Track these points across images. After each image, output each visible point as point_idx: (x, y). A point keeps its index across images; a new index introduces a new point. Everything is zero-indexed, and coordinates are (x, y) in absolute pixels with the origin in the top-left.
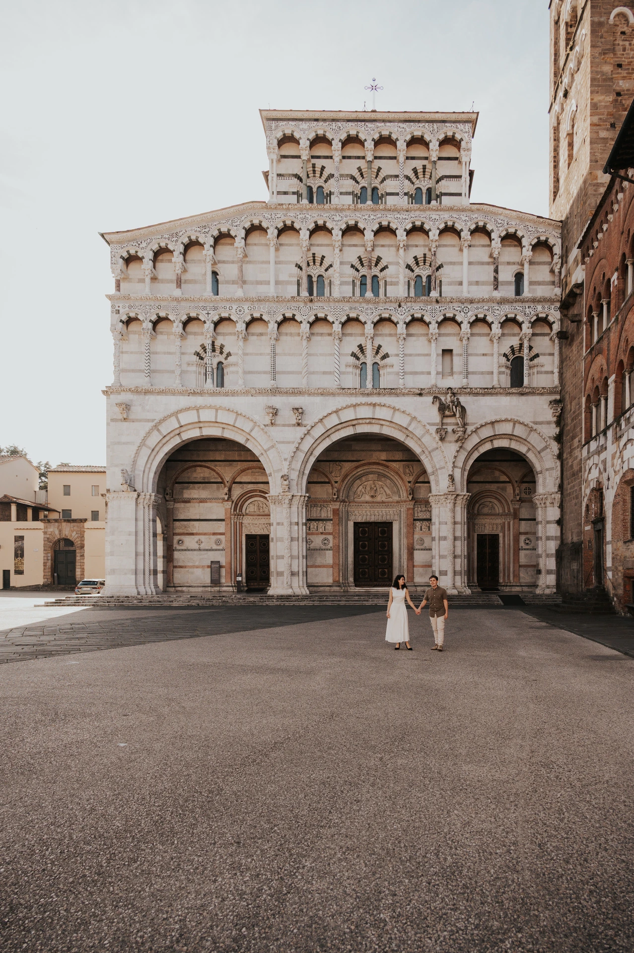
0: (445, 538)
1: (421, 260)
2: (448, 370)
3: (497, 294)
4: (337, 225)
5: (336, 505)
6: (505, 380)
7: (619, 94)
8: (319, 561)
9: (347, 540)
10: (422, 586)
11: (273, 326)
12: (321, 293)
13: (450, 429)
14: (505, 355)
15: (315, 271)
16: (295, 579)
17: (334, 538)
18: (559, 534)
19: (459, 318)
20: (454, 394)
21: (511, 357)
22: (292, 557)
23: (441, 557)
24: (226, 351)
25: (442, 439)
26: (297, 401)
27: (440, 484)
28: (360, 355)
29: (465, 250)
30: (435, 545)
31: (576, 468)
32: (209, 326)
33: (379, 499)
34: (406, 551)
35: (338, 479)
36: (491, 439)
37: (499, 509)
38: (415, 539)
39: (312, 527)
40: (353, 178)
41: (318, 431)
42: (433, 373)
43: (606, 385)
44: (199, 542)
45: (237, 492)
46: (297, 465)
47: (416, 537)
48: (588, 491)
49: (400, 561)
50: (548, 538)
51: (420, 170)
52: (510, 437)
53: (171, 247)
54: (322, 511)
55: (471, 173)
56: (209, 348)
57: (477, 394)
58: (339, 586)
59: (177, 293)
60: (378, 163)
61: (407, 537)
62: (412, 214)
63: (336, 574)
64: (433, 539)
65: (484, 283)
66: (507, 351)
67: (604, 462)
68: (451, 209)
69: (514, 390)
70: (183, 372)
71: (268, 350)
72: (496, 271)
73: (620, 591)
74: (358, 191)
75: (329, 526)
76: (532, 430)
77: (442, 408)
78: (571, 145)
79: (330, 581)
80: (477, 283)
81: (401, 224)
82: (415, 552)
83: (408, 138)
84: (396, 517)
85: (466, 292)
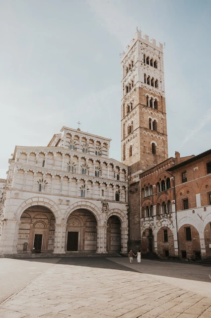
0: (102, 238)
1: (97, 168)
3: (115, 179)
4: (80, 156)
6: (115, 199)
11: (62, 178)
13: (105, 210)
14: (115, 193)
15: (71, 166)
18: (128, 238)
19: (107, 183)
20: (106, 201)
23: (101, 243)
24: (46, 182)
25: (103, 212)
26: (68, 199)
27: (101, 223)
29: (108, 168)
32: (45, 175)
33: (75, 225)
34: (82, 240)
38: (85, 237)
40: (82, 146)
41: (72, 207)
42: (101, 195)
43: (151, 206)
44: (20, 236)
45: (34, 221)
46: (66, 216)
48: (144, 229)
49: (80, 244)
50: (125, 239)
52: (117, 213)
57: (110, 202)
59: (36, 165)
64: (98, 238)
65: (111, 176)
67: (153, 223)
68: (106, 159)
69: (117, 202)
71: (59, 184)
74: (83, 149)
76: (122, 212)
77: (104, 204)
82: (85, 241)
84: (79, 231)
85: (108, 177)
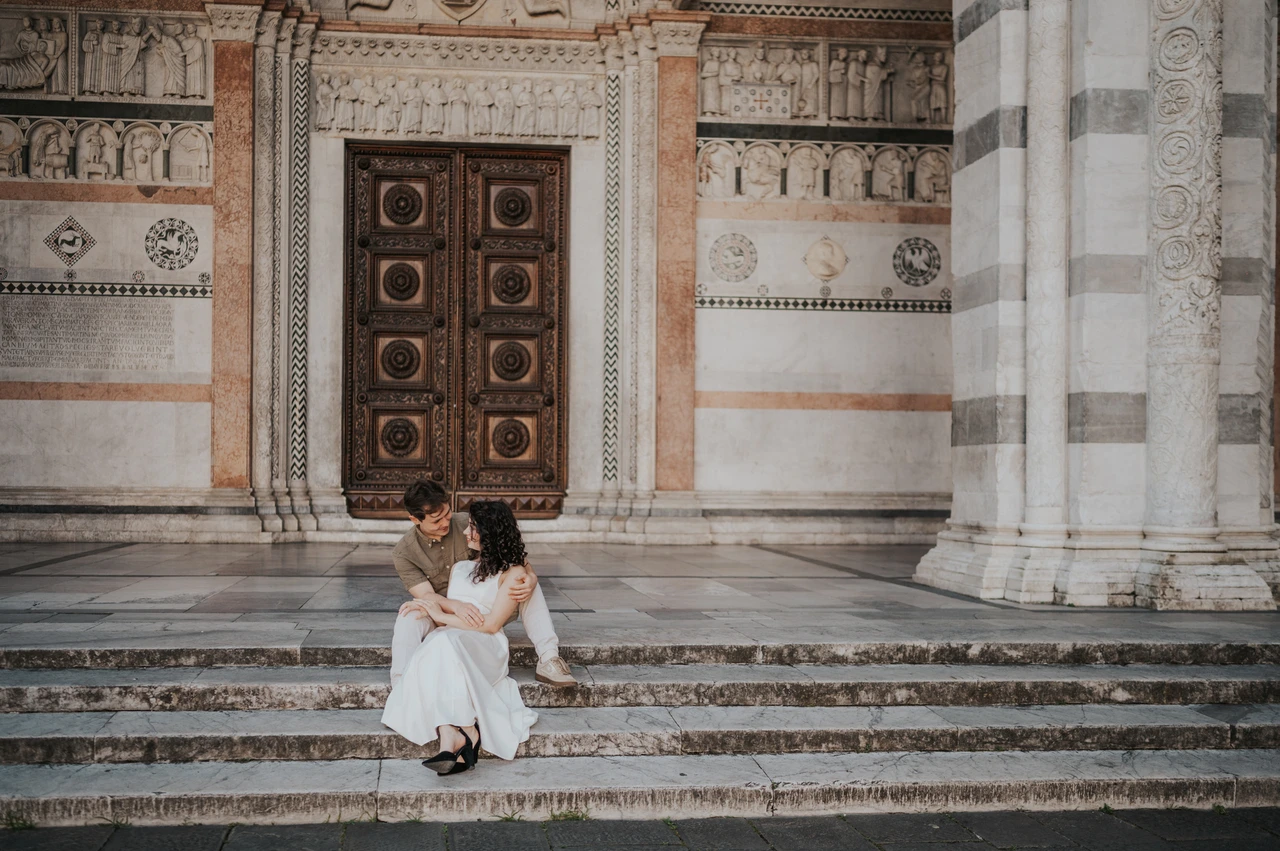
5: (240, 26)
8: (128, 359)
9: (301, 240)
10: (743, 514)
17: (224, 218)
34: (649, 310)
38: (706, 245)
39: (86, 151)
47: (712, 227)
49: (611, 373)
54: (153, 64)
58: (253, 511)
61: (659, 232)
63: (235, 442)
75: (196, 152)
79: (191, 477)
82: (705, 317)
84: (594, 122)
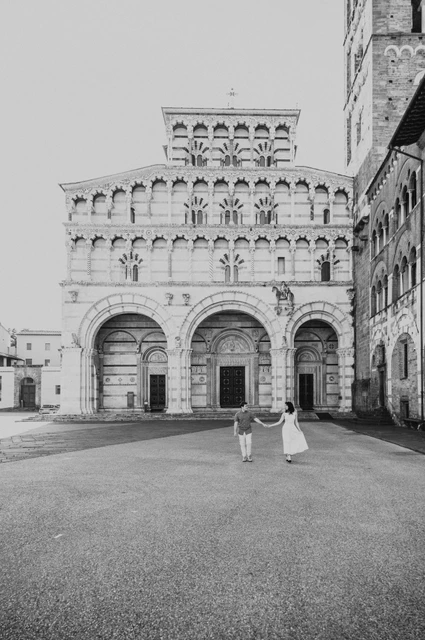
0: (281, 377)
1: (264, 201)
2: (282, 270)
3: (313, 223)
4: (211, 179)
5: (209, 356)
6: (318, 277)
7: (390, 99)
9: (215, 378)
10: (264, 407)
11: (170, 242)
12: (200, 221)
13: (283, 307)
14: (318, 261)
15: (197, 208)
16: (184, 403)
17: (208, 377)
18: (353, 374)
19: (289, 238)
20: (286, 285)
21: (322, 262)
22: (182, 389)
23: (278, 389)
24: (139, 258)
25: (278, 314)
26: (185, 290)
27: (277, 342)
28: (225, 261)
29: (292, 195)
30: (274, 381)
31: (365, 332)
32: (129, 242)
33: (236, 352)
34: (254, 385)
35: (210, 339)
36: (310, 314)
37: (313, 358)
38: (260, 378)
39: (193, 370)
40: (221, 150)
41: (199, 309)
42: (273, 272)
43: (386, 280)
44: (120, 380)
45: (145, 347)
46: (185, 330)
47: (260, 376)
48: (374, 347)
49: (250, 392)
50: (346, 377)
51: (263, 146)
52: (322, 312)
53: (104, 193)
54: (200, 360)
55: (296, 148)
56: (129, 256)
57: (301, 285)
58: (211, 407)
59: (109, 222)
60: (236, 141)
61: (254, 376)
62: (259, 172)
63: (209, 400)
64: (273, 377)
65: (304, 216)
66: (320, 258)
67: (386, 328)
68: (283, 170)
69: (324, 283)
70: (112, 272)
71: (167, 257)
72: (312, 208)
73: (398, 410)
74: (224, 158)
75: (204, 369)
76: (335, 308)
77: (279, 294)
78: (359, 130)
79: (205, 404)
80: (300, 216)
81: (252, 179)
82: (260, 386)
83: (256, 125)
84: (247, 363)
85: (294, 221)
